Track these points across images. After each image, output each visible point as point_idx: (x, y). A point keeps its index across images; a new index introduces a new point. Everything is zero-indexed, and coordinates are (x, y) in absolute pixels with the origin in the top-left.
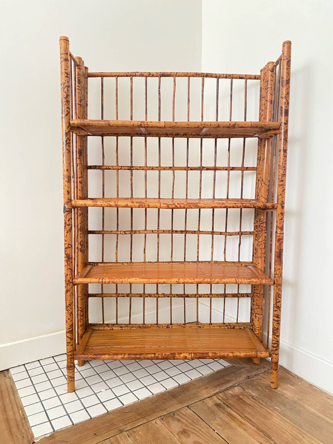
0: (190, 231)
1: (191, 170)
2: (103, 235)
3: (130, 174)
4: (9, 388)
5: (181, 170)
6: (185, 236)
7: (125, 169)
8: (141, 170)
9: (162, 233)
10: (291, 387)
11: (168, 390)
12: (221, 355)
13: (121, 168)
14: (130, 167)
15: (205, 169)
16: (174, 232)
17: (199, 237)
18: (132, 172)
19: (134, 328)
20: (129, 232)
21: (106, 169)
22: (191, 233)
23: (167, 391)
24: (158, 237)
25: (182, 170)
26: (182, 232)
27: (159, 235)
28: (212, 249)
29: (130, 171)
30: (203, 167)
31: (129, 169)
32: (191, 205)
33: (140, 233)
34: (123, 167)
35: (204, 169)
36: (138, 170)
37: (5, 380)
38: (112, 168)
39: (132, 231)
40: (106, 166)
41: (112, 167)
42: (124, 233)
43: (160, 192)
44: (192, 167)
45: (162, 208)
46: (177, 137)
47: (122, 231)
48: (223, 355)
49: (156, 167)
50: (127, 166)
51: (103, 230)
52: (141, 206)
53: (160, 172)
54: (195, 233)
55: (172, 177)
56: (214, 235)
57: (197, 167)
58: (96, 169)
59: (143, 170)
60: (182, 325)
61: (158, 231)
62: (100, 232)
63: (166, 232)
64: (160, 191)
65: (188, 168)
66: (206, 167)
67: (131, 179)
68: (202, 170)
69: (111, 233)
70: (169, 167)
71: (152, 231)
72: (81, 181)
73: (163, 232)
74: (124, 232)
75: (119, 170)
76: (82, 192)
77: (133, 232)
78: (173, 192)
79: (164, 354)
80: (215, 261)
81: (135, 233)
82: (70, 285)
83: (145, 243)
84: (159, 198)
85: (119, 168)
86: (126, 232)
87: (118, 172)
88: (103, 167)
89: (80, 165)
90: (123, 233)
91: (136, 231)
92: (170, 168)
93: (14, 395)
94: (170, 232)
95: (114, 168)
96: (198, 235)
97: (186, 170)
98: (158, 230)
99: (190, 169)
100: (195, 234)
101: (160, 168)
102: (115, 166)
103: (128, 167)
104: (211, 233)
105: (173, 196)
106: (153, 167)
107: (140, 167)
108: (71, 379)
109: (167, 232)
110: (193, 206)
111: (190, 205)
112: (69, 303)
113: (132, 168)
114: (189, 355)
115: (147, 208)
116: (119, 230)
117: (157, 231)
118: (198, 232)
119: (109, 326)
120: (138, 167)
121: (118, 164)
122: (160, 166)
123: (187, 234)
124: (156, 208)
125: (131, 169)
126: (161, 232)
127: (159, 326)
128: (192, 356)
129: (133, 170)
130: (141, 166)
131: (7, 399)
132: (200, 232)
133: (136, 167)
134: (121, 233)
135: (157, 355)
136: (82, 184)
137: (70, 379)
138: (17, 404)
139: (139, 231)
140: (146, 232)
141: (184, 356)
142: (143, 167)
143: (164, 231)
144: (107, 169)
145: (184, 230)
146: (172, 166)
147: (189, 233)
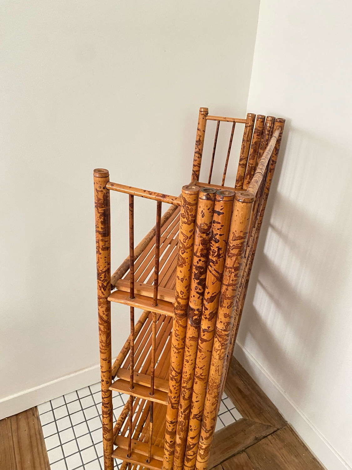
4: (37, 433)
10: (295, 459)
37: (34, 422)
93: (42, 445)
131: (36, 450)
138: (44, 458)
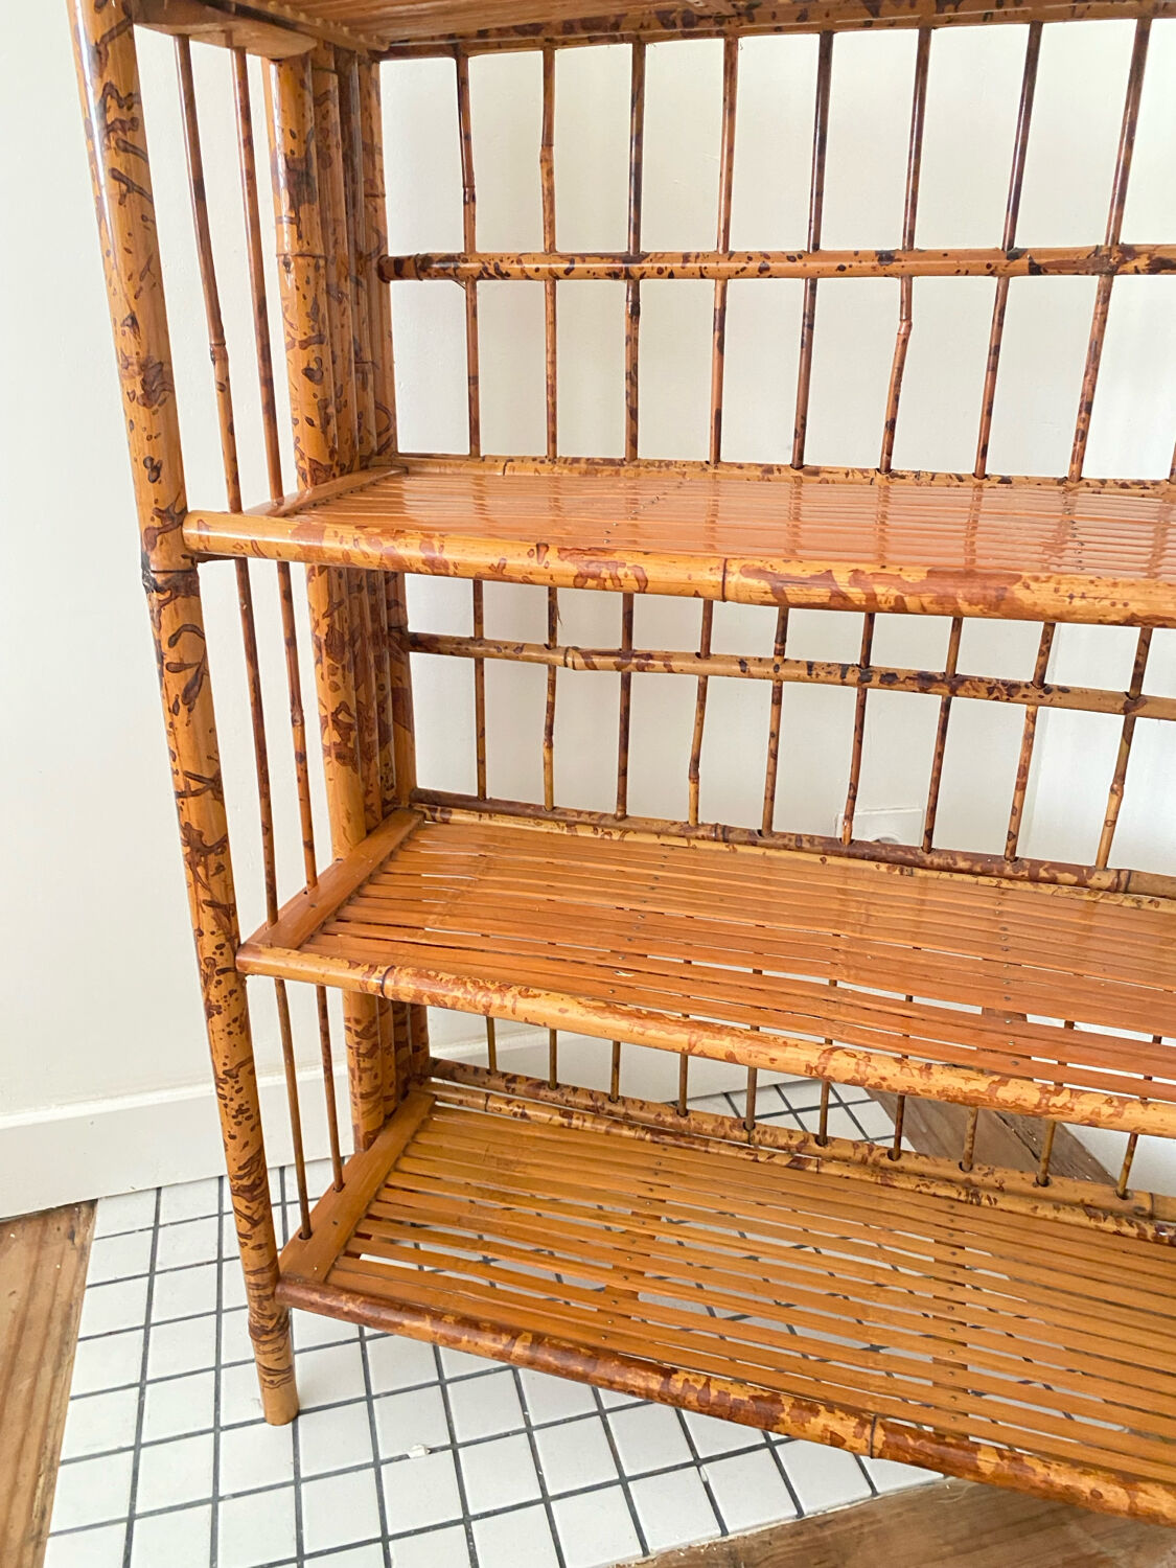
0: (981, 680)
1: (1035, 270)
2: (479, 664)
3: (623, 308)
5: (958, 273)
6: (946, 707)
7: (595, 276)
8: (692, 276)
9: (798, 679)
11: (730, 1537)
12: (1051, 1484)
13: (567, 265)
14: (625, 258)
15: (1142, 262)
16: (876, 679)
17: (1034, 722)
18: (636, 292)
19: (626, 1132)
20: (612, 660)
21: (484, 274)
22: (984, 692)
23: (725, 1539)
24: (777, 701)
25: (967, 273)
26: (924, 682)
27: (781, 688)
28: (1116, 798)
29: (622, 285)
30: (1129, 252)
31: (614, 275)
32: (960, 593)
33: (671, 671)
34: (584, 257)
35: (1130, 266)
36: (671, 276)
37: (61, 1263)
38: (516, 266)
39: (627, 652)
40: (481, 258)
41: (519, 262)
42: (582, 661)
43: (804, 426)
44: (1041, 253)
45: (738, 602)
46: (950, 22)
47: (571, 652)
48: (1067, 1488)
49: (791, 259)
50: (602, 257)
51: (478, 638)
52: (591, 582)
53: (813, 288)
54: (1009, 695)
55: (895, 325)
56: (1138, 719)
57: (1076, 252)
58: (430, 276)
59: (702, 277)
60: (882, 1155)
61: (777, 668)
62: (464, 647)
63: (822, 674)
64: (804, 418)
65: (1013, 254)
66: (1151, 251)
67: (632, 341)
68: (1113, 272)
69: (517, 659)
70: (877, 253)
71: (742, 663)
72: (314, 366)
73: (804, 672)
74: (586, 655)
75: (558, 278)
76: (324, 432)
77: (635, 661)
78: (891, 426)
79: (714, 1393)
80: (1119, 871)
81: (641, 668)
82: (219, 982)
83: (700, 723)
84: (799, 464)
85: (558, 270)
86: (596, 660)
87: (553, 294)
88: (466, 261)
89: (300, 260)
90: (576, 661)
91: (649, 656)
92: (885, 257)
94: (852, 677)
95: (530, 266)
96: (1031, 709)
97: (992, 274)
98: (778, 660)
99: (1024, 262)
100: (1008, 700)
101: (813, 265)
102: (534, 258)
103: (613, 257)
104: (1120, 705)
105: (889, 454)
106: (766, 256)
107: (686, 258)
108: (272, 1378)
109: (831, 678)
110: (971, 604)
111: (951, 590)
112: (225, 1064)
113: (634, 267)
114: (855, 1436)
115: (636, 595)
116: (561, 642)
117: (771, 670)
118: (1035, 693)
119: (518, 1087)
120: (671, 257)
121: (553, 243)
122: (816, 247)
123: (954, 698)
124: (697, 595)
125: (628, 276)
126: (796, 672)
127: (757, 1138)
128: (872, 1447)
129: (642, 277)
130: (694, 250)
132: (1048, 697)
133: (661, 257)
134: (569, 659)
135: (680, 1385)
136: (320, 382)
137: (268, 1378)
139: (667, 657)
140: (705, 666)
141: (825, 1428)
142: (706, 256)
143: (810, 666)
144: (491, 277)
145: (938, 667)
146: (895, 243)
147: (973, 693)
